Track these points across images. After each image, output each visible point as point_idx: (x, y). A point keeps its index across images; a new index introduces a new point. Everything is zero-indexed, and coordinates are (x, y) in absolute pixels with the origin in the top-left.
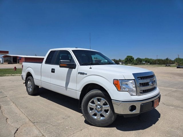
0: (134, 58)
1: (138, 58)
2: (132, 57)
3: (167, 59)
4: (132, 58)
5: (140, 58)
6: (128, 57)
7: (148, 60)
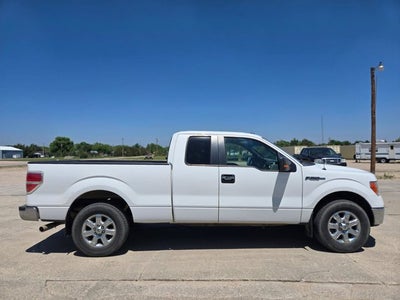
0: (73, 143)
2: (68, 139)
3: (137, 146)
4: (69, 144)
5: (87, 143)
6: (59, 139)
7: (104, 148)
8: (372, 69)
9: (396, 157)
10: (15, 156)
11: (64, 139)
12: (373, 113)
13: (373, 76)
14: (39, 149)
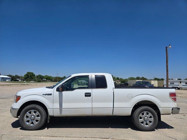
0: (35, 75)
1: (39, 75)
2: (33, 73)
3: (64, 77)
4: (33, 75)
5: (42, 75)
6: (28, 73)
7: (49, 78)
8: (166, 47)
9: (183, 87)
10: (7, 80)
11: (31, 73)
12: (167, 66)
13: (167, 51)
14: (19, 77)
